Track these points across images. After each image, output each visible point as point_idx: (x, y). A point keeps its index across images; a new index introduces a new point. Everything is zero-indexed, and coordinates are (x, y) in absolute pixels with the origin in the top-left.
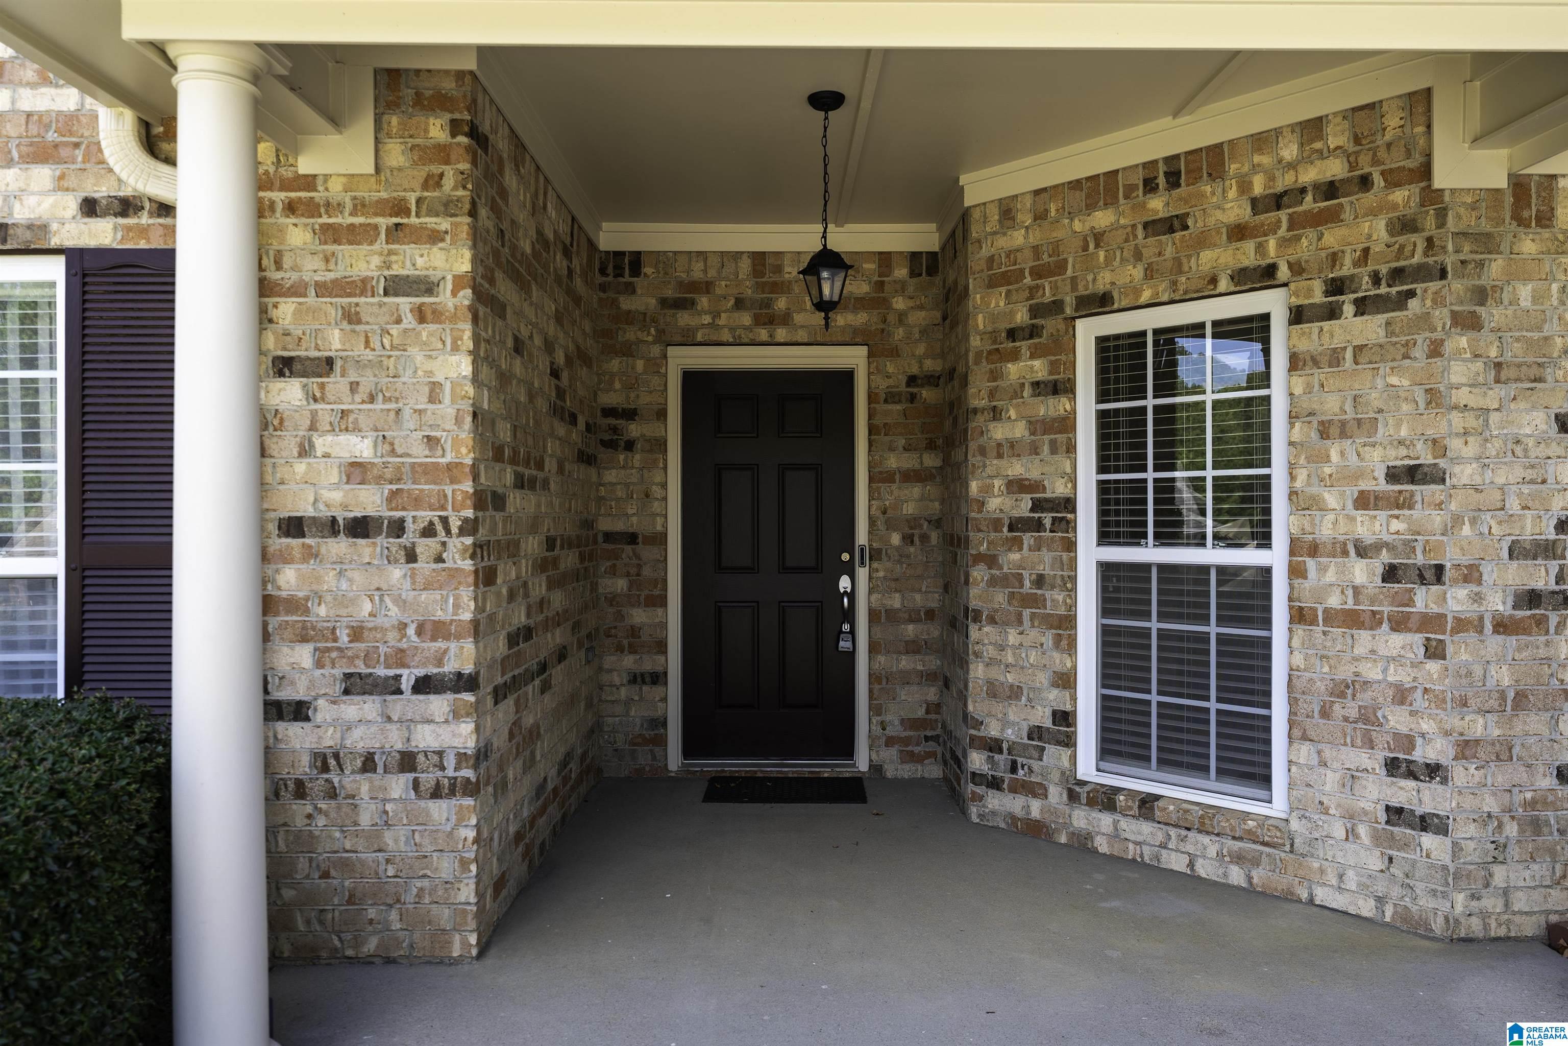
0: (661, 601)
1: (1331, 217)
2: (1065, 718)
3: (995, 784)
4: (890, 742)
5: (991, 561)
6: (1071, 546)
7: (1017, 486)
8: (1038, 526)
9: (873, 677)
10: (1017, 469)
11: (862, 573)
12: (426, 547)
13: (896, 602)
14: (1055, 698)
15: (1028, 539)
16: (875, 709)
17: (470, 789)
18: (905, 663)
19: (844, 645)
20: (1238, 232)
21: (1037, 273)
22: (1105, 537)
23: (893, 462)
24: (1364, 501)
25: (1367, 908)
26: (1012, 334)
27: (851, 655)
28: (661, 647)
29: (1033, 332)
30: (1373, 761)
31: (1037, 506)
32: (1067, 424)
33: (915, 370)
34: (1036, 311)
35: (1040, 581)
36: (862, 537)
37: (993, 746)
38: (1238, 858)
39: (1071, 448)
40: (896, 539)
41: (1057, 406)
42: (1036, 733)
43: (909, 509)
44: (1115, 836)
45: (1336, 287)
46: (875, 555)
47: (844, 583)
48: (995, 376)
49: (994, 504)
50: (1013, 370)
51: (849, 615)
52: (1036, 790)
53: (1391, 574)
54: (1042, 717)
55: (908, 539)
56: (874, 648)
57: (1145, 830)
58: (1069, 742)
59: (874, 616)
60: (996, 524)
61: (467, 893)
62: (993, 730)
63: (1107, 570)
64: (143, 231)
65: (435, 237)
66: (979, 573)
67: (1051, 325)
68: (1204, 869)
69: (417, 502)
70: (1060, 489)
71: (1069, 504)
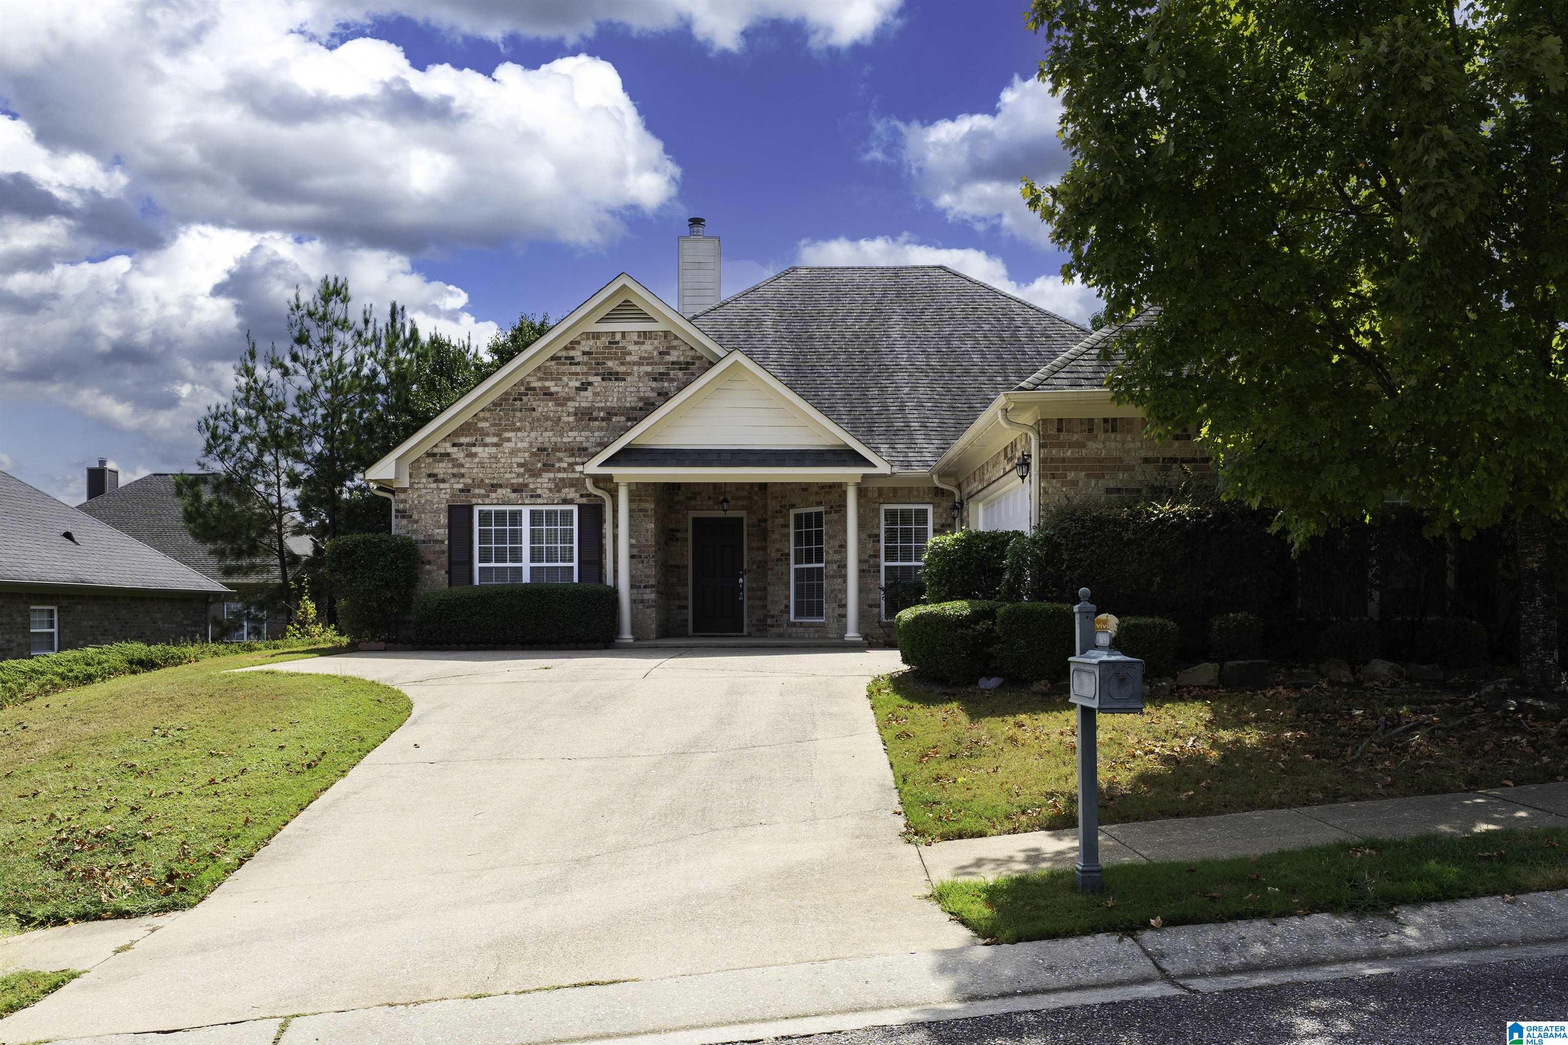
0: (687, 585)
1: (829, 493)
2: (788, 607)
3: (773, 626)
4: (753, 626)
5: (772, 569)
6: (789, 564)
7: (778, 550)
8: (782, 560)
9: (749, 607)
10: (778, 546)
11: (745, 577)
12: (645, 560)
13: (755, 585)
14: (785, 602)
15: (780, 563)
16: (749, 616)
17: (654, 607)
18: (757, 603)
19: (740, 599)
20: (817, 493)
21: (782, 497)
22: (796, 563)
23: (754, 544)
24: (835, 552)
25: (835, 636)
26: (776, 512)
27: (742, 601)
28: (686, 598)
29: (781, 512)
30: (835, 605)
31: (782, 555)
32: (788, 535)
33: (760, 517)
34: (781, 507)
35: (782, 574)
36: (745, 567)
37: (773, 616)
38: (817, 632)
39: (789, 541)
40: (755, 567)
41: (785, 530)
42: (781, 611)
43: (759, 558)
44: (797, 633)
45: (831, 507)
46: (749, 571)
47: (741, 580)
48: (773, 522)
49: (773, 555)
50: (777, 521)
51: (742, 590)
52: (781, 626)
53: (839, 567)
54: (782, 607)
55: (758, 567)
56: (749, 599)
57: (801, 630)
58: (789, 612)
59: (748, 589)
60: (773, 560)
61: (654, 626)
62: (772, 613)
63: (796, 570)
64: (591, 500)
65: (647, 501)
66: (770, 573)
67: (784, 511)
68: (812, 635)
69: (644, 552)
70: (786, 551)
71: (789, 554)
